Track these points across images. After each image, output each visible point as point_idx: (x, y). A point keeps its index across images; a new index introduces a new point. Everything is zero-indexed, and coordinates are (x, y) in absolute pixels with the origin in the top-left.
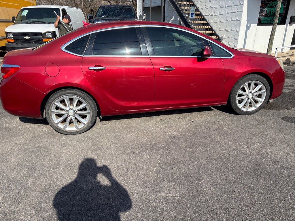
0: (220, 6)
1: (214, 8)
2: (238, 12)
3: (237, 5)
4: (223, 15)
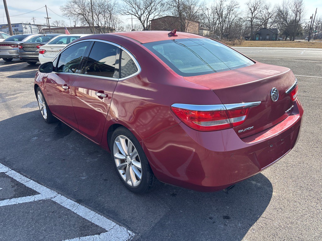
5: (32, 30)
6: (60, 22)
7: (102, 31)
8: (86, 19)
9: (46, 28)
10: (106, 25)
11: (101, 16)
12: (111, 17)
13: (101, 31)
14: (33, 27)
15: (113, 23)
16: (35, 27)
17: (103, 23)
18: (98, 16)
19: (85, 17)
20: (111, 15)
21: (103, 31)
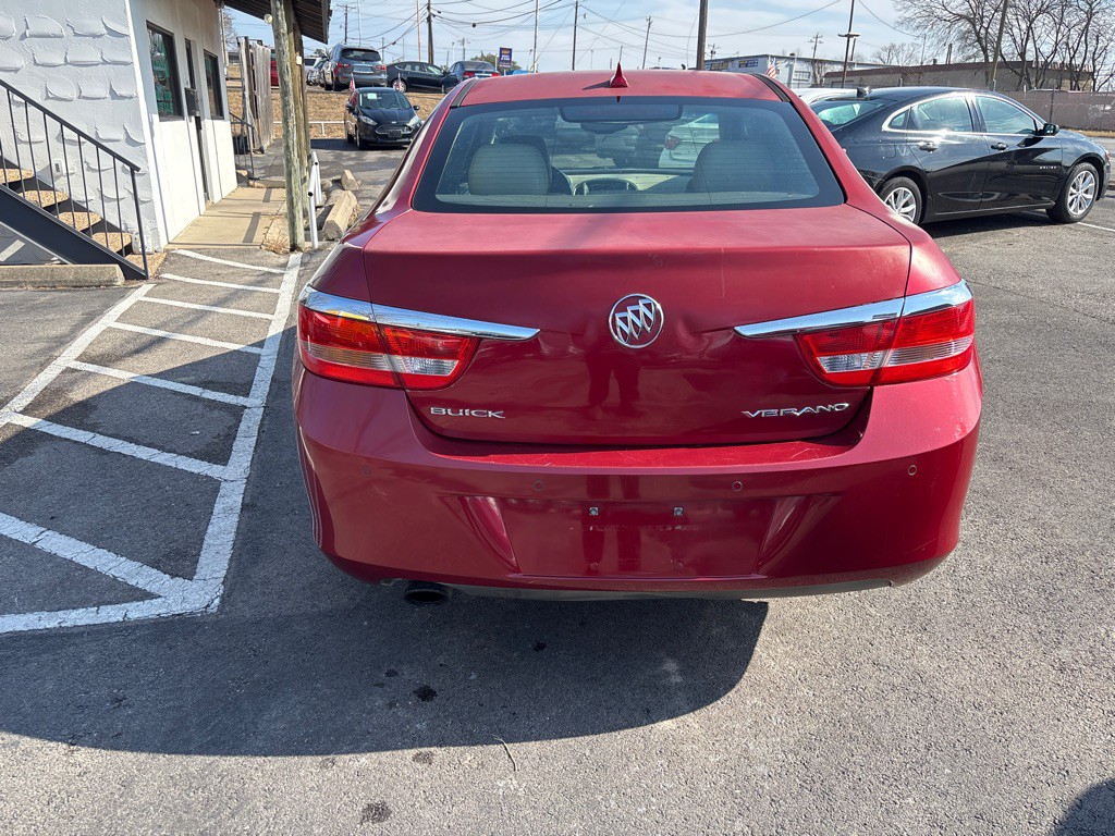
2: (105, 62)
4: (16, 70)
5: (793, 77)
6: (905, 48)
7: (1033, 80)
8: (978, 34)
9: (838, 68)
10: (1056, 59)
11: (1043, 25)
12: (1087, 26)
13: (1028, 80)
14: (797, 66)
15: (1091, 49)
16: (805, 67)
17: (1046, 49)
18: (1031, 23)
19: (978, 28)
20: (1092, 15)
21: (1037, 81)
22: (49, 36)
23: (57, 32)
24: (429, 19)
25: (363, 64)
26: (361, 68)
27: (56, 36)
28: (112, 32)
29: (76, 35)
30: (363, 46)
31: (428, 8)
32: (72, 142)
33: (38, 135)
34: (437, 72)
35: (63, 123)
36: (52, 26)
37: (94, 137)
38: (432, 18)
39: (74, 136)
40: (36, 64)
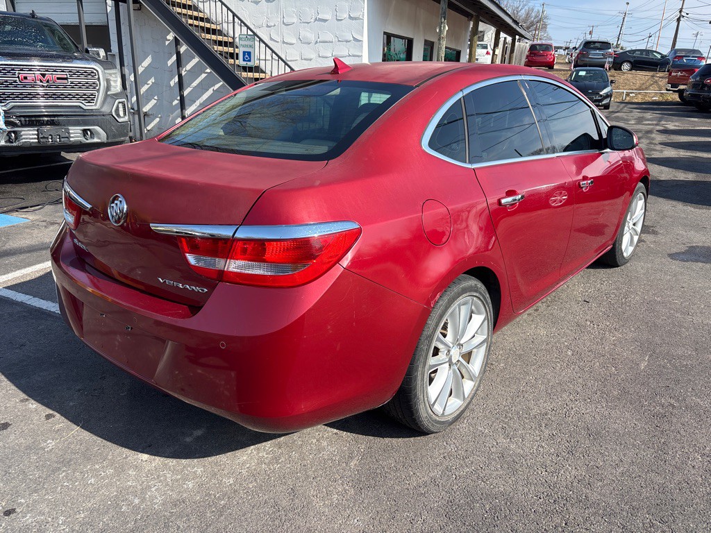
0: (301, 40)
1: (284, 42)
2: (350, 55)
3: (347, 41)
4: (311, 60)
22: (326, 42)
23: (331, 40)
24: (679, 20)
25: (598, 52)
26: (595, 55)
27: (330, 42)
28: (355, 39)
29: (339, 41)
30: (600, 40)
31: (680, 12)
32: (275, 60)
33: (269, 57)
34: (659, 56)
35: (273, 51)
36: (330, 37)
37: (284, 59)
38: (682, 19)
39: (277, 58)
40: (319, 57)
